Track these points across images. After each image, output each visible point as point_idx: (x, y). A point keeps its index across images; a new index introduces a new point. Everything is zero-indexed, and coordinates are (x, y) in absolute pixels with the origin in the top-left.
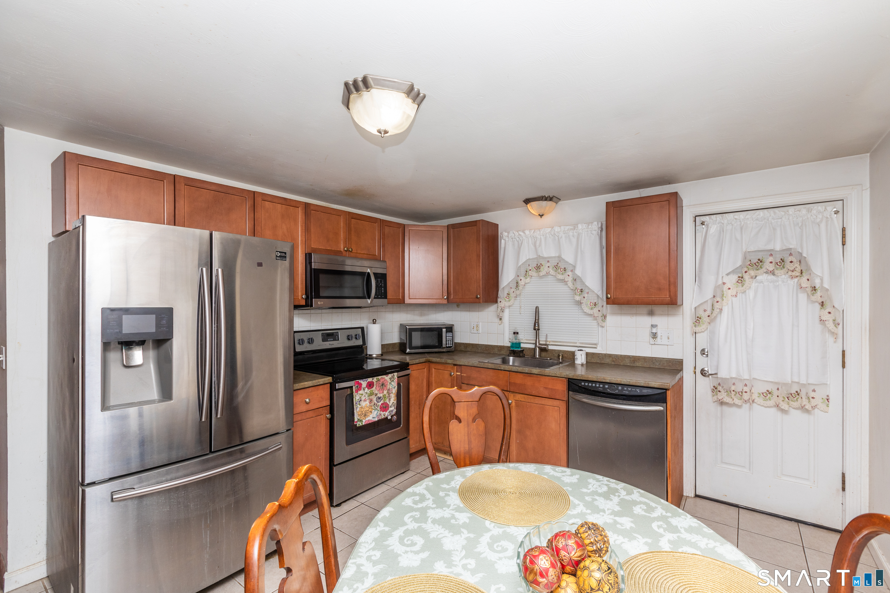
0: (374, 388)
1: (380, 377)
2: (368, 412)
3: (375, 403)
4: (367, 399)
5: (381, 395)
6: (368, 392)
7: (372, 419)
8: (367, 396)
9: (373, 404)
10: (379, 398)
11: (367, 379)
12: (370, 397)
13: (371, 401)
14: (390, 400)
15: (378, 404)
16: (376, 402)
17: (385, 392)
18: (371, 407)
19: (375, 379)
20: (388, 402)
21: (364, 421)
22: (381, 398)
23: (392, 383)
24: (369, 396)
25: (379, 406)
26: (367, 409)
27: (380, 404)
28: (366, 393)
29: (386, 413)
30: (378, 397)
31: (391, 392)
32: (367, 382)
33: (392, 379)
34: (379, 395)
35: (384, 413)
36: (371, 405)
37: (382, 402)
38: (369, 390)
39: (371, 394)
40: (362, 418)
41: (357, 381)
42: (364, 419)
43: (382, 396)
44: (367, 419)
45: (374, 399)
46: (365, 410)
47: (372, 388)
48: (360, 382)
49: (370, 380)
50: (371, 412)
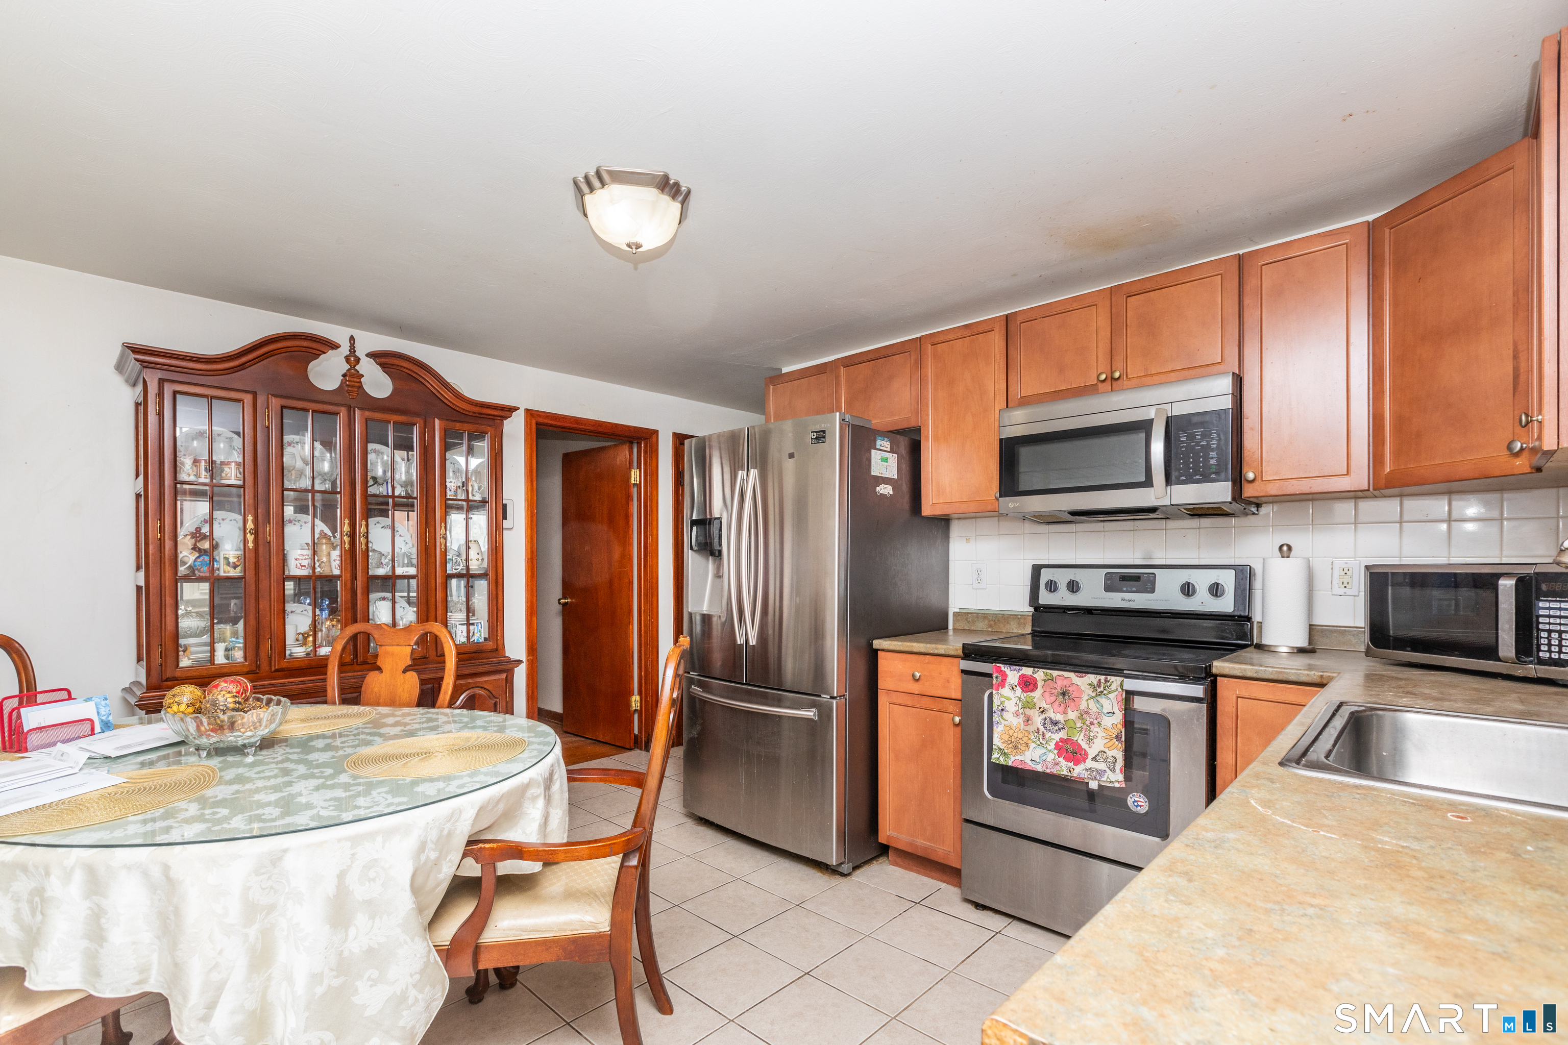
0: (1037, 694)
1: (1055, 673)
2: (1021, 741)
3: (1038, 729)
4: (1021, 711)
5: (1059, 717)
6: (1022, 697)
7: (1030, 763)
8: (1020, 707)
9: (1032, 728)
10: (1055, 723)
11: (1020, 668)
12: (1028, 711)
13: (1028, 720)
14: (1090, 740)
15: (1048, 735)
16: (1042, 729)
17: (1072, 715)
18: (1026, 735)
19: (1040, 675)
20: (1084, 745)
21: (1013, 758)
22: (1061, 726)
23: (1103, 700)
24: (1024, 707)
25: (1054, 742)
26: (1020, 736)
27: (1057, 737)
28: (1020, 698)
29: (1074, 767)
30: (1051, 719)
31: (1095, 722)
32: (1020, 674)
33: (1099, 690)
34: (1051, 714)
35: (1071, 764)
36: (1027, 728)
37: (1063, 735)
38: (1025, 694)
39: (1029, 705)
40: (1009, 751)
41: (998, 665)
42: (1014, 754)
43: (1063, 722)
44: (1019, 757)
45: (1038, 720)
46: (1015, 735)
47: (1032, 691)
48: (1003, 669)
49: (1027, 671)
50: (1027, 745)
